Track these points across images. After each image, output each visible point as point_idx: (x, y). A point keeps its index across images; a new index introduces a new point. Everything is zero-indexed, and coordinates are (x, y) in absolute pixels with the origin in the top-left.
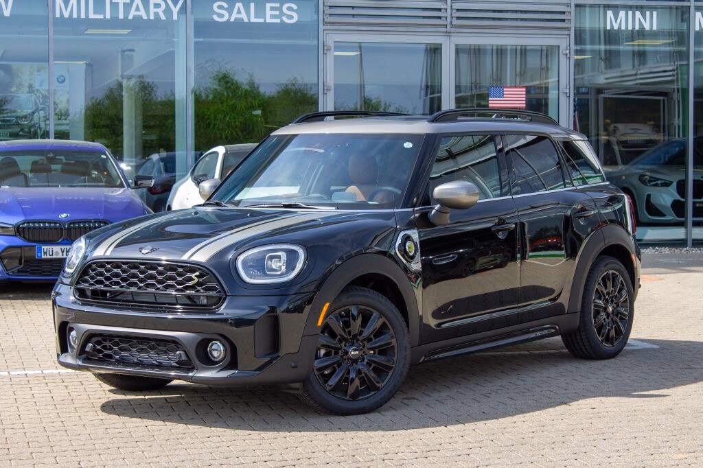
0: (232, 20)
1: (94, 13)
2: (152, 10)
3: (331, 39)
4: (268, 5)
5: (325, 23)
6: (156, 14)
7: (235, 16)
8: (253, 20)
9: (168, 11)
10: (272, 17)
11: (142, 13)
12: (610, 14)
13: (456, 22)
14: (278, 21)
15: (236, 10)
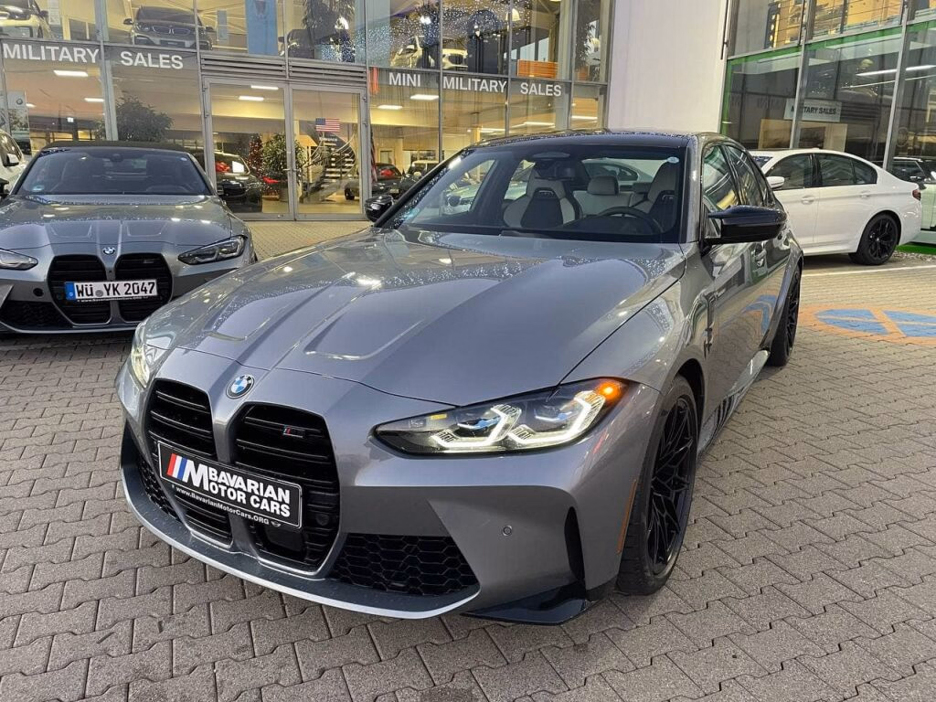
0: (136, 64)
1: (33, 56)
2: (76, 55)
3: (208, 81)
4: (161, 56)
5: (202, 70)
6: (79, 58)
7: (137, 62)
8: (151, 65)
9: (88, 56)
10: (165, 64)
11: (69, 57)
12: (391, 75)
13: (292, 74)
14: (169, 67)
15: (138, 57)
